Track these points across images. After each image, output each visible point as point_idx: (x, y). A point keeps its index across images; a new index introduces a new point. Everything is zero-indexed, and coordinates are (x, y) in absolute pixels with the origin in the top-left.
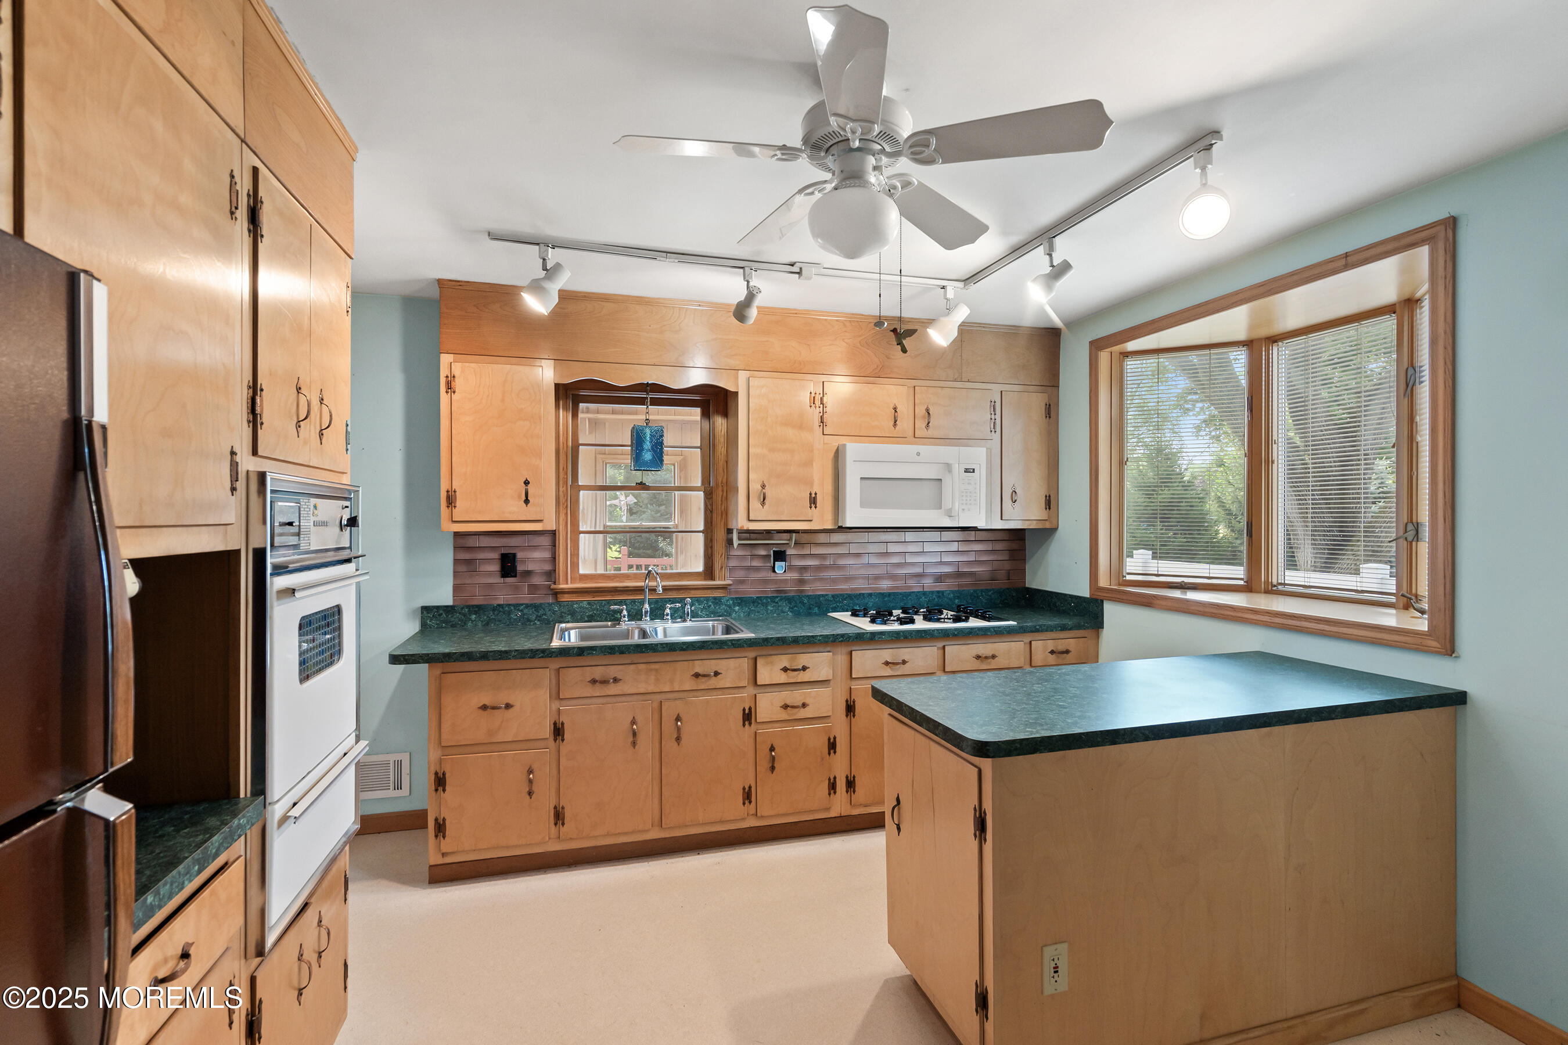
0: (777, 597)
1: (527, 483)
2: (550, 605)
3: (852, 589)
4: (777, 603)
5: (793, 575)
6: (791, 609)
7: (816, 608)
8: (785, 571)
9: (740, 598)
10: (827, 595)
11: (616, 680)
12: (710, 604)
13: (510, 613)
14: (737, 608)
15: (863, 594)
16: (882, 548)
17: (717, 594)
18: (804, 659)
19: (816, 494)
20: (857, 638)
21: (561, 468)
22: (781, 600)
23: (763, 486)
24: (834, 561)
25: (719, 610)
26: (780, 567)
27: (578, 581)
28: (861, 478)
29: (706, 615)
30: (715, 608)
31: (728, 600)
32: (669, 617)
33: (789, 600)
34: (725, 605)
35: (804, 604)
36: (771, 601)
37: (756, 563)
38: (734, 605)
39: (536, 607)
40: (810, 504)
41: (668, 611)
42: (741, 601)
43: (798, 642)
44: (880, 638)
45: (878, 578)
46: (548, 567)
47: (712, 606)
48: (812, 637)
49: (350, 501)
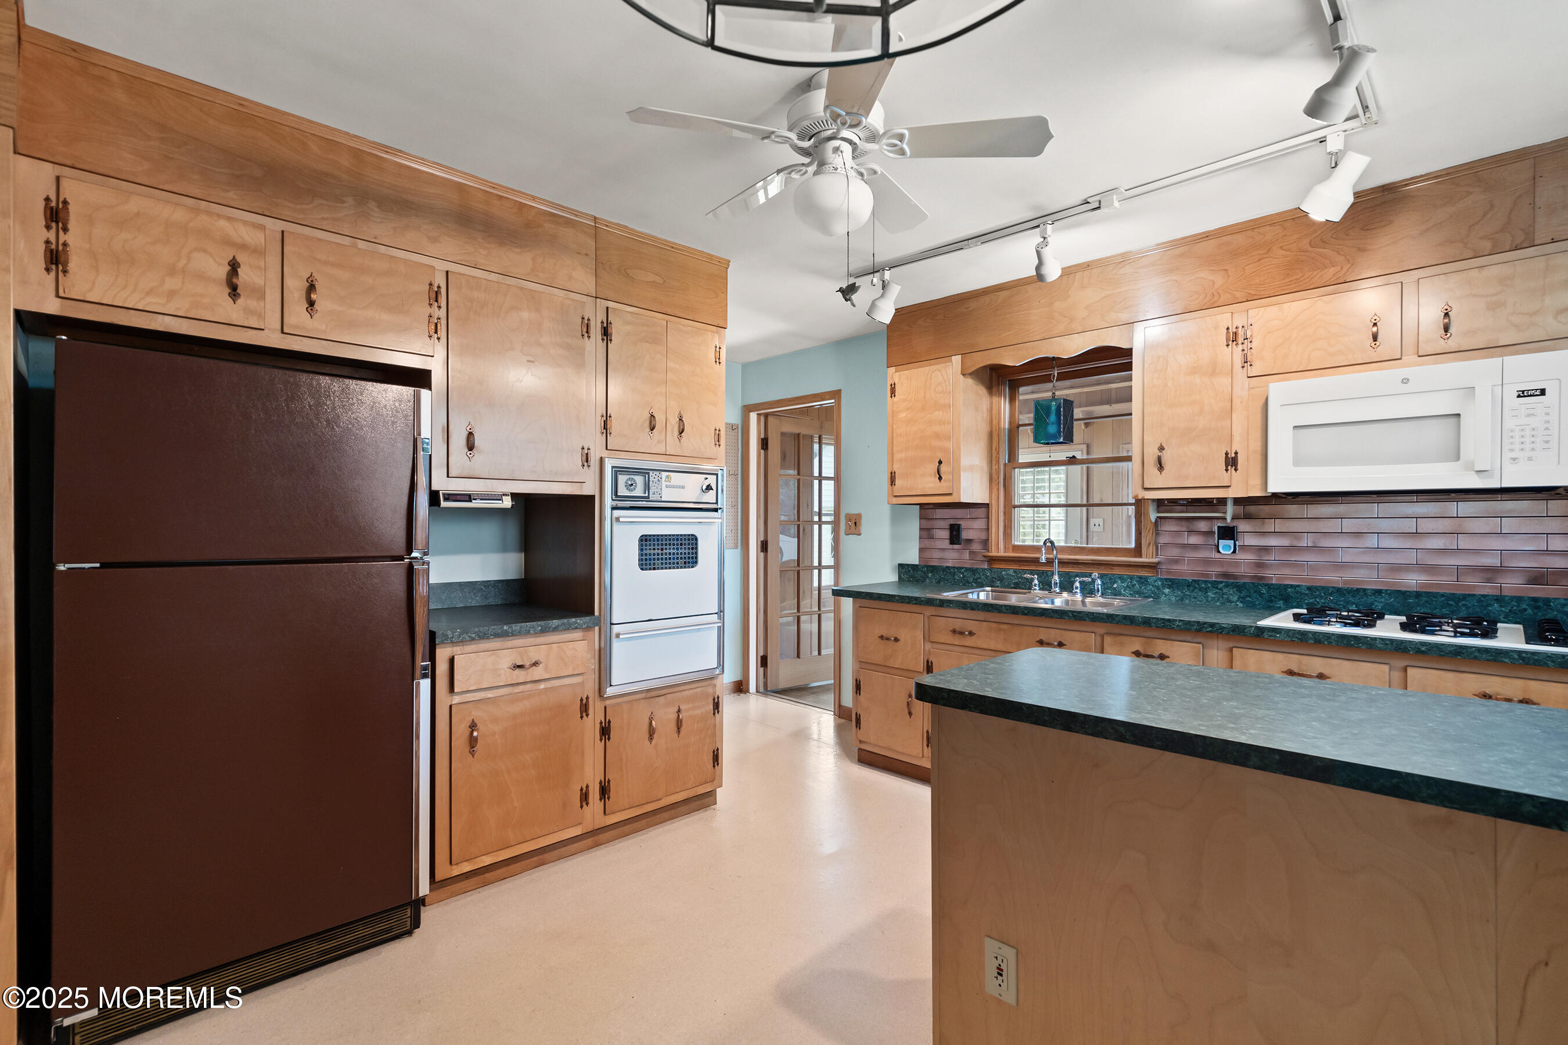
0: (1221, 582)
1: (940, 462)
2: (984, 570)
3: (1346, 582)
4: (1220, 589)
5: (1249, 557)
6: (1242, 599)
7: (1281, 602)
8: (1234, 552)
9: (1170, 580)
10: (1298, 586)
11: (971, 633)
12: (1135, 582)
13: (954, 574)
14: (1167, 591)
15: (1365, 590)
16: (1410, 526)
17: (1144, 573)
18: (1161, 646)
19: (1236, 453)
21: (994, 448)
22: (1227, 586)
23: (1161, 448)
24: (1313, 542)
25: (1145, 591)
26: (1226, 547)
27: (1011, 550)
28: (1294, 427)
29: (1130, 594)
30: (1140, 588)
31: (1156, 581)
32: (1078, 591)
33: (1239, 587)
34: (1153, 586)
35: (1261, 595)
36: (1213, 587)
37: (1194, 540)
38: (1164, 586)
39: (973, 571)
40: (1227, 466)
41: (1077, 584)
42: (1173, 584)
43: (1150, 624)
45: (1397, 568)
46: (983, 536)
47: (1137, 585)
48: (1169, 620)
49: (717, 475)
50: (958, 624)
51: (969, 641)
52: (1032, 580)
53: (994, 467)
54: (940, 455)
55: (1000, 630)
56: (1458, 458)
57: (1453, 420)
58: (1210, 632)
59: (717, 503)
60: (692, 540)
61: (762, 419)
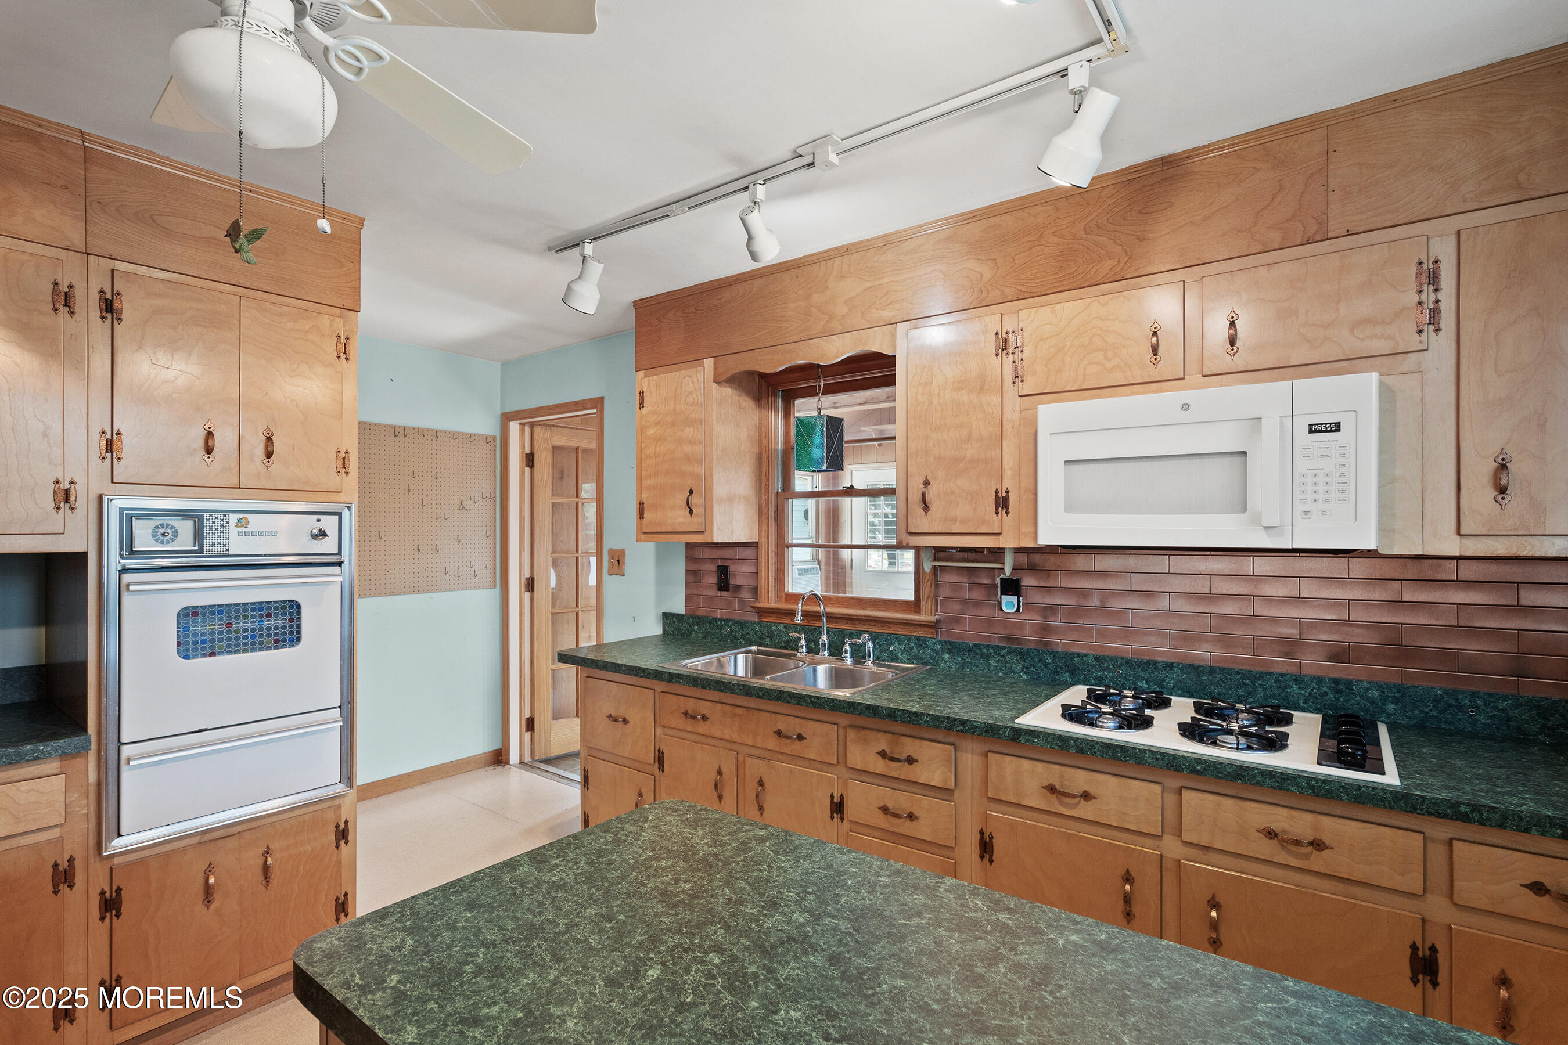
0: (1004, 648)
1: (691, 492)
2: (753, 623)
3: (1136, 651)
4: (1003, 656)
5: (1031, 618)
6: (1026, 669)
7: (1068, 674)
8: (1018, 610)
9: (950, 643)
10: (1085, 655)
11: (704, 718)
12: (913, 645)
13: (721, 628)
14: (946, 656)
15: (1155, 663)
16: (1202, 586)
17: (922, 633)
18: (910, 747)
19: (1007, 492)
20: (987, 731)
21: (764, 474)
22: (1009, 653)
23: (927, 483)
24: (1101, 601)
25: (924, 656)
26: (1009, 603)
27: (784, 599)
28: (1066, 462)
29: (908, 659)
30: (919, 651)
31: (935, 644)
32: (848, 655)
33: (1023, 655)
34: (931, 649)
35: (1046, 665)
36: (995, 653)
37: (976, 595)
38: (943, 650)
39: (742, 624)
40: (997, 509)
41: (847, 647)
42: (953, 647)
43: (895, 718)
44: (1028, 741)
45: (1188, 639)
46: (753, 583)
47: (915, 649)
48: (916, 713)
49: (340, 515)
50: (690, 705)
51: (702, 728)
52: (799, 639)
53: (763, 498)
54: (690, 483)
55: (735, 715)
56: (1244, 510)
57: (1238, 459)
58: (962, 731)
59: (340, 553)
60: (294, 607)
61: (527, 429)
